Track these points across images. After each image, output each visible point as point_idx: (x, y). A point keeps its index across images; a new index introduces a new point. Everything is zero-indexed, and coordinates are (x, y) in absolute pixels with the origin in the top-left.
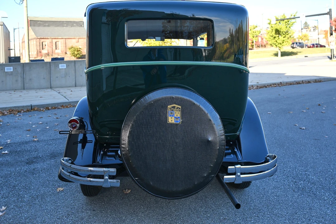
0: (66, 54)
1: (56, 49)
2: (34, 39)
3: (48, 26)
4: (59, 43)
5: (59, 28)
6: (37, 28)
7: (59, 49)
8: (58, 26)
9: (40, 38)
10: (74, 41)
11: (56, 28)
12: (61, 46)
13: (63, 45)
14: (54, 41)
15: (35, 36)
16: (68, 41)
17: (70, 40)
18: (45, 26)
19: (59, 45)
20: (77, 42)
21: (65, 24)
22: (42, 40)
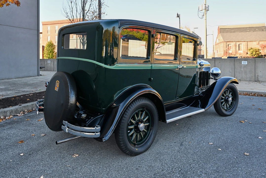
0: (247, 54)
1: (239, 50)
2: (222, 42)
3: (234, 32)
4: (241, 45)
5: (243, 33)
6: (225, 34)
7: (241, 50)
8: (242, 32)
9: (227, 41)
10: (255, 43)
11: (240, 34)
12: (243, 48)
13: (245, 47)
14: (238, 44)
15: (223, 40)
16: (249, 43)
17: (251, 43)
18: (231, 32)
19: (241, 47)
20: (257, 44)
21: (248, 30)
22: (228, 43)
